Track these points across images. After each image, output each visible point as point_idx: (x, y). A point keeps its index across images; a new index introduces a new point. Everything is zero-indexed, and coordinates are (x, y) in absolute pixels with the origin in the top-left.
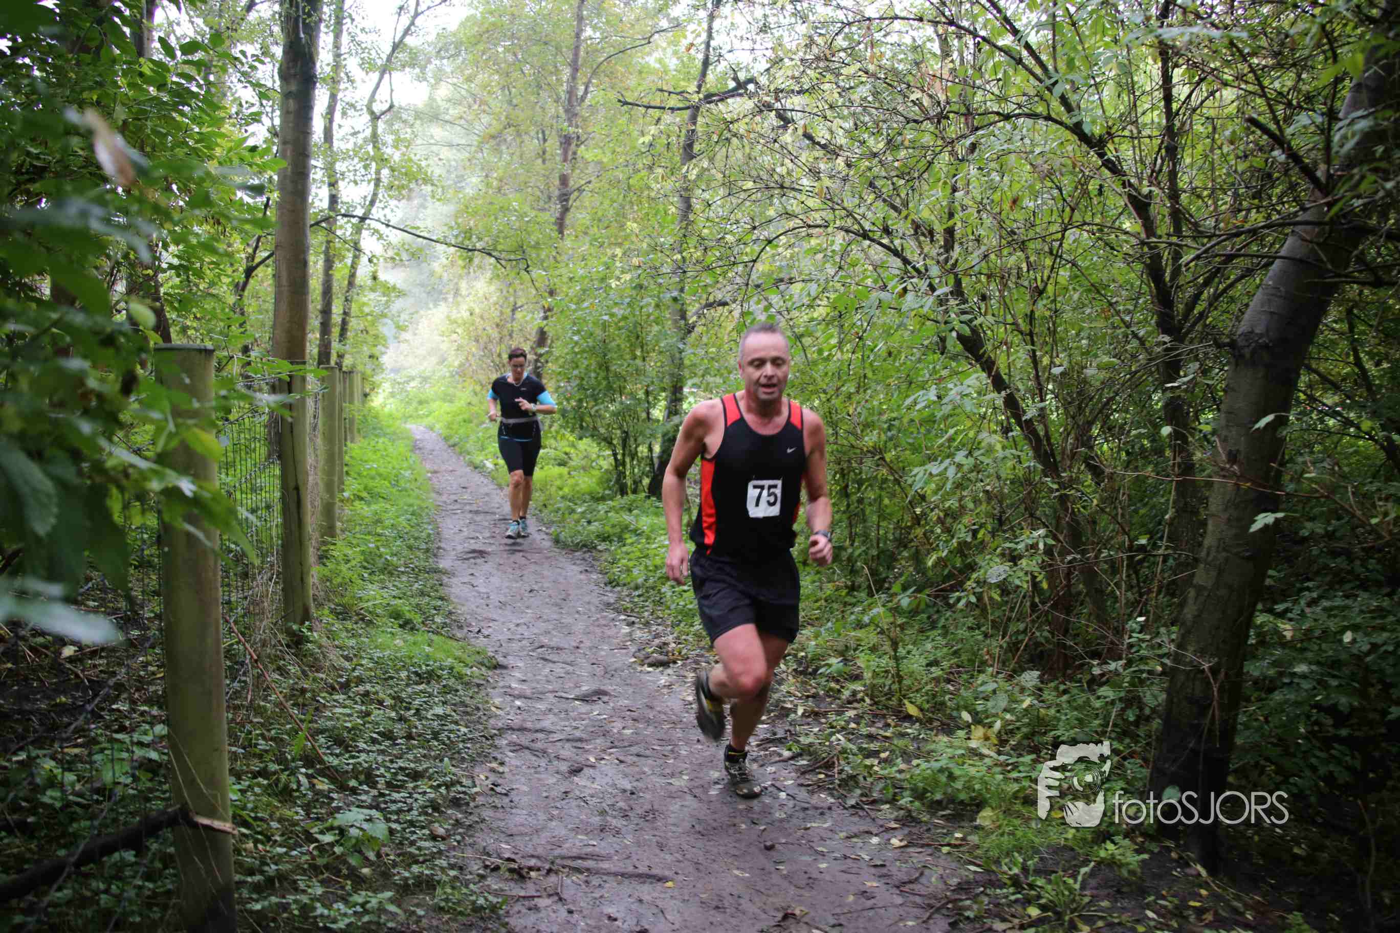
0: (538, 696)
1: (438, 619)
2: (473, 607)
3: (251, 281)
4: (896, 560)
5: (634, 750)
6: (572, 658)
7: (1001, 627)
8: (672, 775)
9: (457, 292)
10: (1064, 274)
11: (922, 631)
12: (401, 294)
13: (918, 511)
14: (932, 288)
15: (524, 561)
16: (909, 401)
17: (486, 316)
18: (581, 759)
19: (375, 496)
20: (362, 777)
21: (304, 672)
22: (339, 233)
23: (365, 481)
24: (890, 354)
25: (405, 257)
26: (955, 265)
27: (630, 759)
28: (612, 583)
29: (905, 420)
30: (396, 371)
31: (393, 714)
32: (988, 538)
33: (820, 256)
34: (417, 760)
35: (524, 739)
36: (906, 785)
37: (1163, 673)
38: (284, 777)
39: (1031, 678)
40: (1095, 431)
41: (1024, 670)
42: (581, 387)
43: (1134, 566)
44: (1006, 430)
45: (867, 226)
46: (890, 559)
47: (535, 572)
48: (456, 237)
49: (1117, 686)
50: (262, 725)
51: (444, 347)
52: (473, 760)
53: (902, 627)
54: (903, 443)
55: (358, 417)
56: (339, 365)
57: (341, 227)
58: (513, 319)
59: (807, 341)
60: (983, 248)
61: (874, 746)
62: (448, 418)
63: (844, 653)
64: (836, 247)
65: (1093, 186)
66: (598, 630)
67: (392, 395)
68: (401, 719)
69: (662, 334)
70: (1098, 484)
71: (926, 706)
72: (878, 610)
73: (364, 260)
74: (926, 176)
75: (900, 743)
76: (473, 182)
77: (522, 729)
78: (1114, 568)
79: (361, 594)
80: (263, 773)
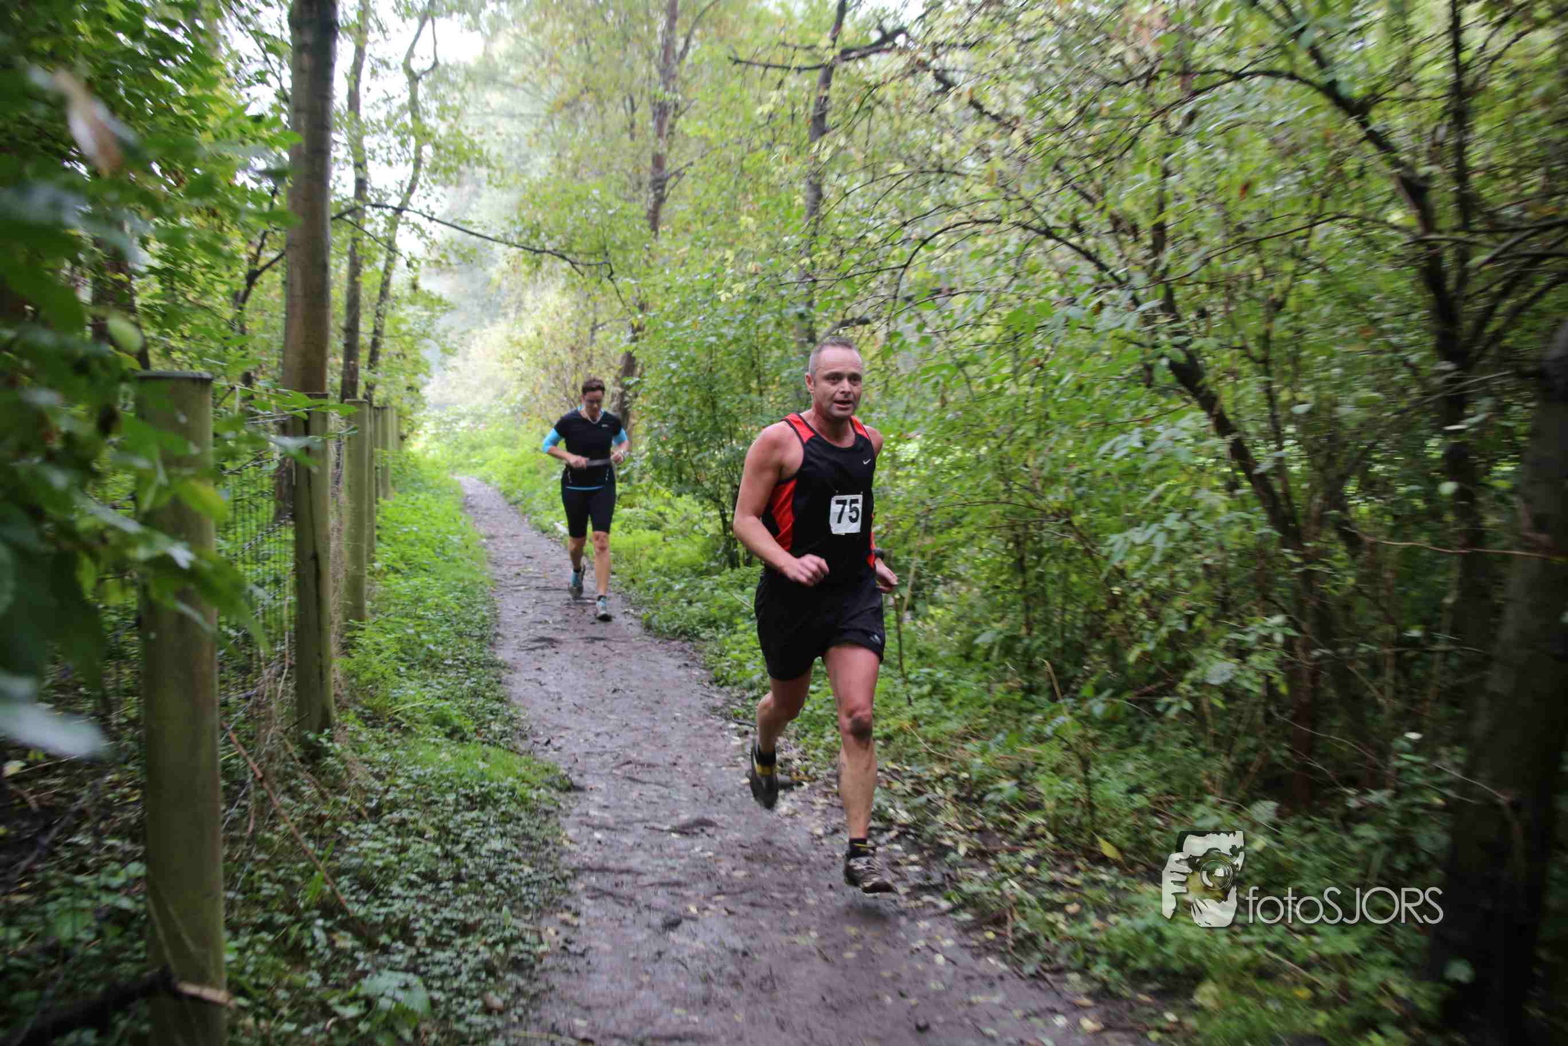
0: (624, 826)
1: (496, 727)
2: (541, 711)
3: (255, 290)
4: (1086, 654)
5: (746, 897)
6: (668, 777)
7: (1224, 742)
8: (797, 931)
9: (520, 306)
10: (1310, 283)
11: (1120, 747)
12: (448, 307)
13: (1116, 590)
14: (1136, 302)
15: (605, 652)
16: (1104, 449)
17: (558, 336)
18: (676, 908)
19: (412, 567)
20: (396, 931)
21: (322, 795)
22: (368, 228)
23: (403, 548)
24: (1080, 388)
25: (453, 260)
26: (1165, 272)
27: (742, 909)
28: (720, 681)
29: (1099, 473)
30: (441, 406)
31: (437, 850)
32: (1208, 627)
33: (989, 260)
34: (466, 909)
35: (605, 882)
36: (1101, 949)
37: (1445, 809)
38: (294, 931)
39: (1265, 810)
40: (1350, 488)
41: (1255, 799)
42: (679, 429)
43: (1403, 666)
44: (1232, 486)
45: (1051, 221)
46: (1076, 652)
47: (620, 666)
48: (520, 234)
49: (1380, 824)
50: (268, 863)
51: (505, 375)
52: (539, 909)
53: (1095, 741)
54: (1096, 501)
55: (392, 465)
56: (368, 397)
57: (371, 221)
58: (593, 341)
59: (972, 370)
60: (1203, 249)
61: (1059, 897)
62: (509, 468)
63: (1018, 774)
64: (1010, 249)
65: (1350, 166)
66: (700, 742)
67: (437, 437)
68: (447, 856)
69: (785, 360)
70: (1353, 557)
71: (1127, 845)
72: (1064, 719)
73: (401, 263)
74: (1129, 154)
75: (1091, 892)
76: (542, 163)
77: (603, 870)
78: (1375, 667)
79: (396, 693)
80: (268, 926)
